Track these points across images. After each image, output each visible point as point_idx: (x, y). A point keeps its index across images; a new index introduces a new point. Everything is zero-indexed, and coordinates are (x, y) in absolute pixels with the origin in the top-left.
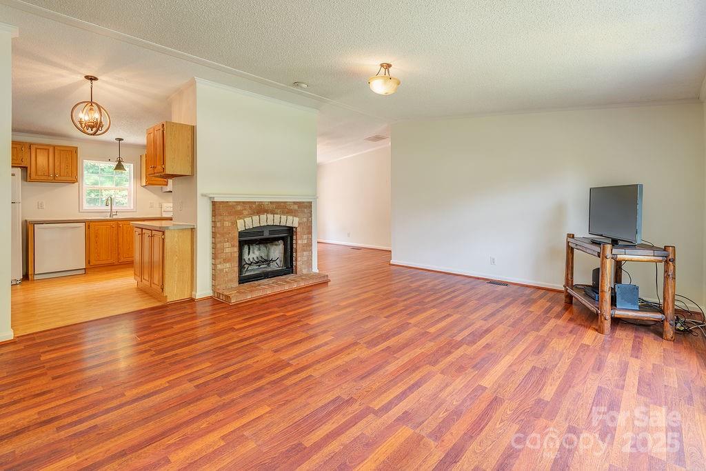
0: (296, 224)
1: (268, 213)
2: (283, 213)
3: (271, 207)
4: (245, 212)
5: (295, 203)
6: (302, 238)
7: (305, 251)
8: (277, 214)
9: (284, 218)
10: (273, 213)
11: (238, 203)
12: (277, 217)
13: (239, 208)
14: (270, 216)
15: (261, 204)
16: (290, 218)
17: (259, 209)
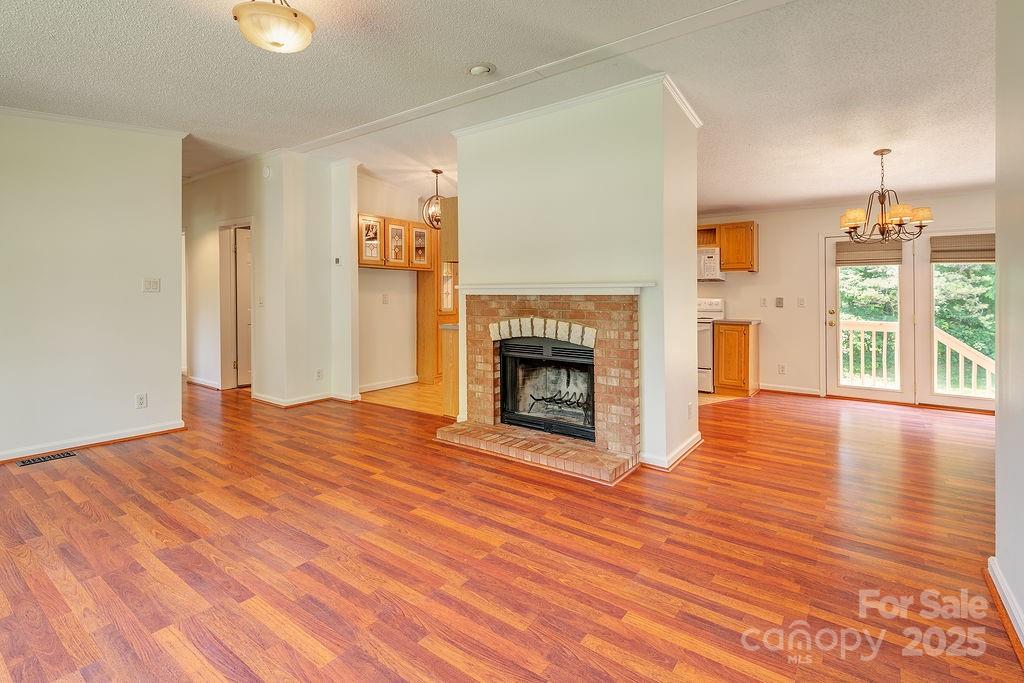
0: (589, 342)
1: (535, 316)
2: (563, 317)
3: (540, 303)
4: (502, 313)
5: (588, 298)
6: (605, 374)
7: (612, 402)
8: (552, 318)
9: (563, 326)
10: (545, 316)
11: (492, 297)
12: (551, 323)
13: (494, 305)
14: (539, 322)
15: (524, 299)
16: (577, 328)
17: (522, 307)
